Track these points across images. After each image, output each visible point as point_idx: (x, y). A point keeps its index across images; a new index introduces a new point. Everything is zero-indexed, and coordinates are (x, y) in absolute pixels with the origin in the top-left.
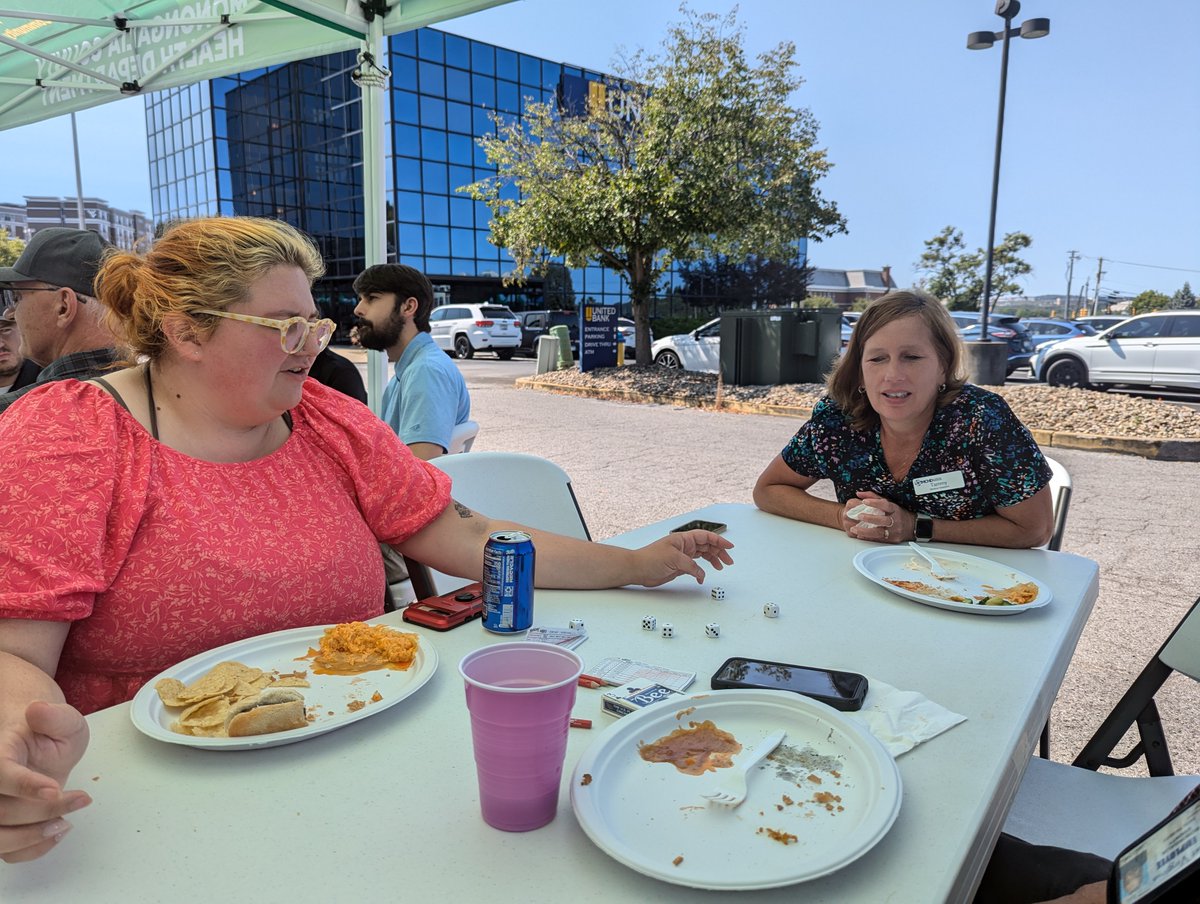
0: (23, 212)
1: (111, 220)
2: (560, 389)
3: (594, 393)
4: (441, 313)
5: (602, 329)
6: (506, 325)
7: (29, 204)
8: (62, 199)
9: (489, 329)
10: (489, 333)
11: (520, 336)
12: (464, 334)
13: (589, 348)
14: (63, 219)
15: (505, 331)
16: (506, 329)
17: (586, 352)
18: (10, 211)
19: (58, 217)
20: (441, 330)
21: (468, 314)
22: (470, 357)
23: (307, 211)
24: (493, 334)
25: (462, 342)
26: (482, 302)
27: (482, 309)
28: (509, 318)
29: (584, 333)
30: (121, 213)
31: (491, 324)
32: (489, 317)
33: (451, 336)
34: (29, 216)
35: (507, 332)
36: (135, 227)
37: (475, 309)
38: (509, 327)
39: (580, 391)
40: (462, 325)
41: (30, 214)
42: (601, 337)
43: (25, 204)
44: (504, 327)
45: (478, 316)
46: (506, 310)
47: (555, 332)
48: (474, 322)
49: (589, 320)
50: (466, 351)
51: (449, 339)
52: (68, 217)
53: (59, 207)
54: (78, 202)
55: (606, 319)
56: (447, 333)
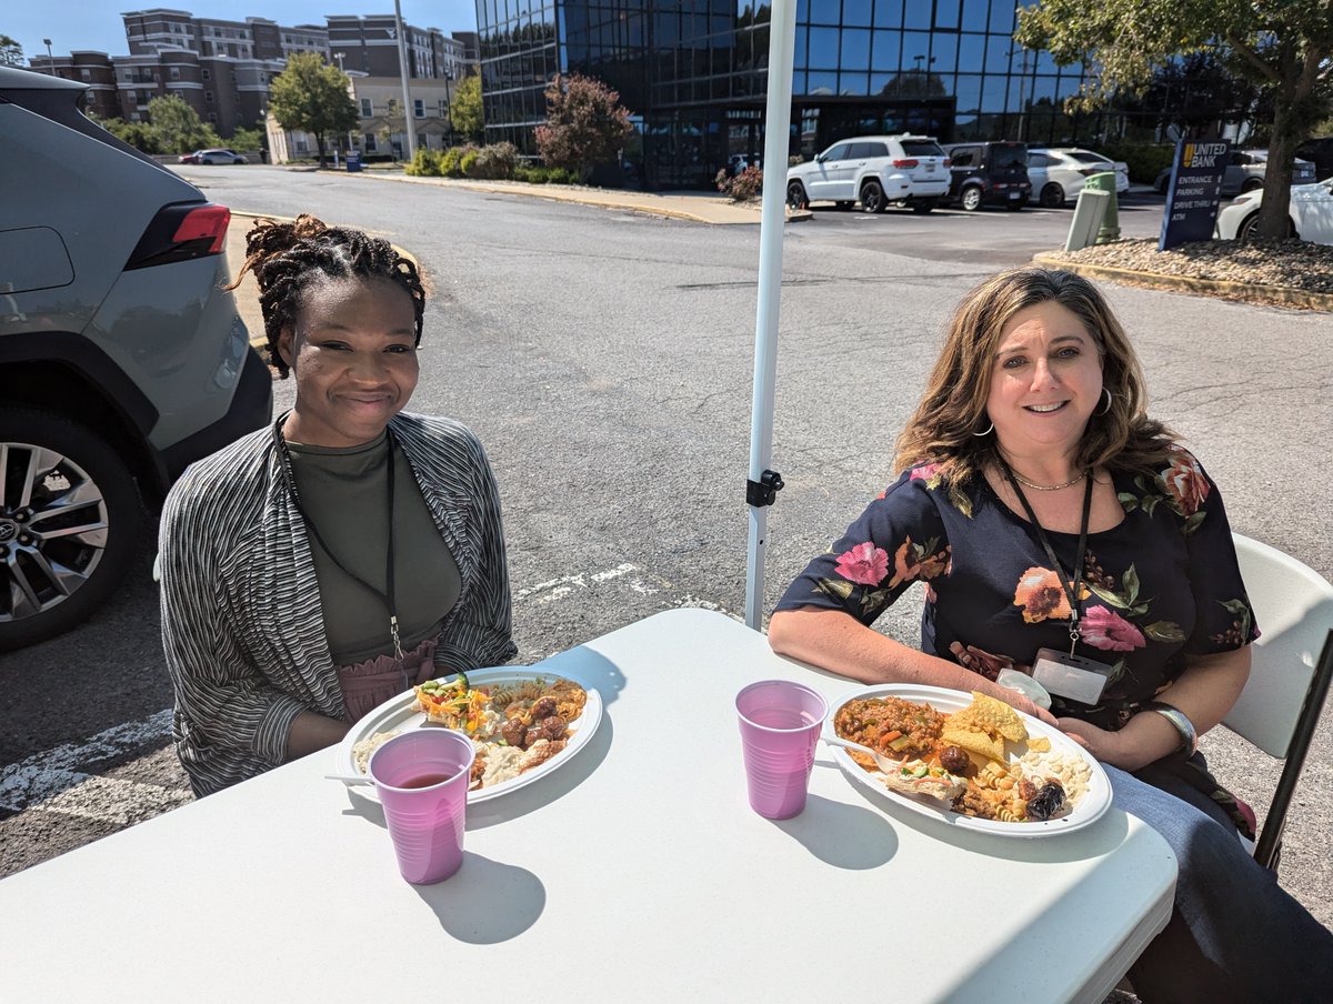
0: (323, 35)
1: (410, 40)
2: (1132, 278)
3: (1206, 287)
4: (843, 150)
5: (1202, 180)
6: (933, 166)
7: (330, 24)
8: (362, 18)
9: (912, 171)
10: (911, 176)
11: (949, 179)
12: (876, 179)
13: (1180, 211)
14: (363, 42)
15: (930, 174)
16: (932, 171)
17: (1174, 218)
18: (313, 34)
19: (356, 38)
20: (842, 173)
21: (882, 151)
22: (881, 211)
23: (655, 15)
24: (915, 178)
25: (872, 190)
26: (900, 133)
27: (904, 144)
28: (937, 154)
29: (1177, 187)
30: (420, 32)
31: (914, 164)
32: (912, 155)
33: (856, 182)
34: (331, 39)
35: (933, 175)
36: (433, 48)
37: (892, 142)
38: (937, 168)
39: (1175, 284)
40: (874, 166)
41: (333, 36)
42: (1199, 192)
43: (326, 25)
44: (931, 168)
45: (898, 154)
46: (931, 143)
47: (1096, 182)
48: (891, 163)
49: (1186, 164)
50: (875, 202)
51: (853, 185)
52: (368, 38)
53: (359, 26)
54: (397, 20)
55: (1210, 162)
56: (850, 178)
